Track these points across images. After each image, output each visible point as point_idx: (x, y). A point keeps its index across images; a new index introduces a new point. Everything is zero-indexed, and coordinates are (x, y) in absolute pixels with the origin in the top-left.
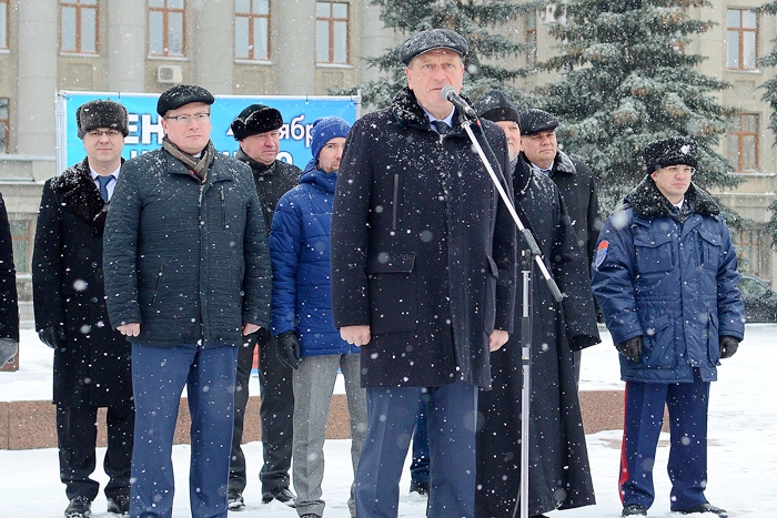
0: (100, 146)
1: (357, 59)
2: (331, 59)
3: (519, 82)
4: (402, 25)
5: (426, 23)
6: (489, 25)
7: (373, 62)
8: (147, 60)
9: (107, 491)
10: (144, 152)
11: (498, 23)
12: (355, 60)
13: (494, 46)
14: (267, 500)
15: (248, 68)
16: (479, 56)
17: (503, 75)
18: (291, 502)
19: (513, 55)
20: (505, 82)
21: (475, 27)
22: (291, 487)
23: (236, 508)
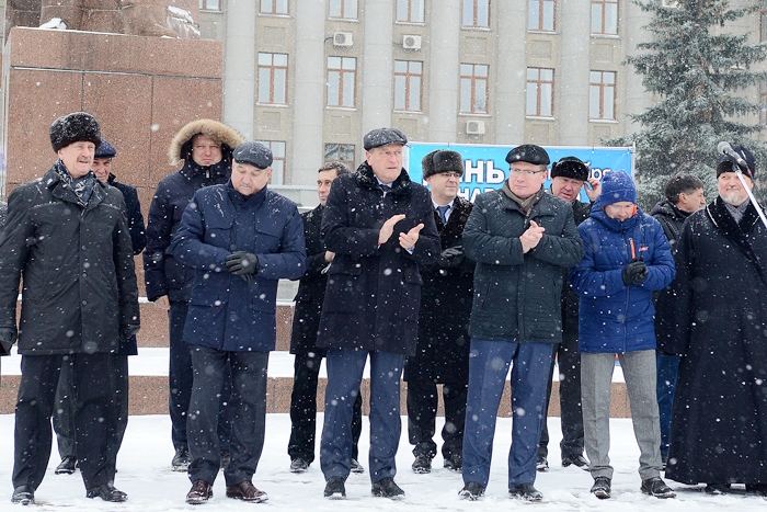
0: (449, 184)
1: (622, 116)
2: (601, 117)
3: (754, 136)
4: (661, 89)
5: (680, 88)
6: (732, 90)
7: (637, 118)
8: (458, 116)
9: (445, 450)
10: (487, 190)
11: (739, 88)
12: (620, 116)
13: (735, 107)
14: (566, 464)
15: (536, 123)
16: (722, 113)
17: (742, 129)
18: (585, 467)
19: (751, 113)
20: (744, 136)
21: (719, 91)
22: (584, 454)
23: (542, 470)
